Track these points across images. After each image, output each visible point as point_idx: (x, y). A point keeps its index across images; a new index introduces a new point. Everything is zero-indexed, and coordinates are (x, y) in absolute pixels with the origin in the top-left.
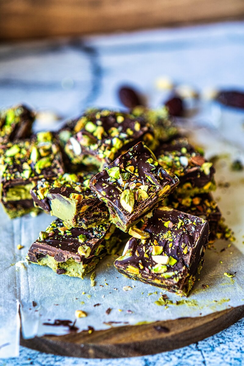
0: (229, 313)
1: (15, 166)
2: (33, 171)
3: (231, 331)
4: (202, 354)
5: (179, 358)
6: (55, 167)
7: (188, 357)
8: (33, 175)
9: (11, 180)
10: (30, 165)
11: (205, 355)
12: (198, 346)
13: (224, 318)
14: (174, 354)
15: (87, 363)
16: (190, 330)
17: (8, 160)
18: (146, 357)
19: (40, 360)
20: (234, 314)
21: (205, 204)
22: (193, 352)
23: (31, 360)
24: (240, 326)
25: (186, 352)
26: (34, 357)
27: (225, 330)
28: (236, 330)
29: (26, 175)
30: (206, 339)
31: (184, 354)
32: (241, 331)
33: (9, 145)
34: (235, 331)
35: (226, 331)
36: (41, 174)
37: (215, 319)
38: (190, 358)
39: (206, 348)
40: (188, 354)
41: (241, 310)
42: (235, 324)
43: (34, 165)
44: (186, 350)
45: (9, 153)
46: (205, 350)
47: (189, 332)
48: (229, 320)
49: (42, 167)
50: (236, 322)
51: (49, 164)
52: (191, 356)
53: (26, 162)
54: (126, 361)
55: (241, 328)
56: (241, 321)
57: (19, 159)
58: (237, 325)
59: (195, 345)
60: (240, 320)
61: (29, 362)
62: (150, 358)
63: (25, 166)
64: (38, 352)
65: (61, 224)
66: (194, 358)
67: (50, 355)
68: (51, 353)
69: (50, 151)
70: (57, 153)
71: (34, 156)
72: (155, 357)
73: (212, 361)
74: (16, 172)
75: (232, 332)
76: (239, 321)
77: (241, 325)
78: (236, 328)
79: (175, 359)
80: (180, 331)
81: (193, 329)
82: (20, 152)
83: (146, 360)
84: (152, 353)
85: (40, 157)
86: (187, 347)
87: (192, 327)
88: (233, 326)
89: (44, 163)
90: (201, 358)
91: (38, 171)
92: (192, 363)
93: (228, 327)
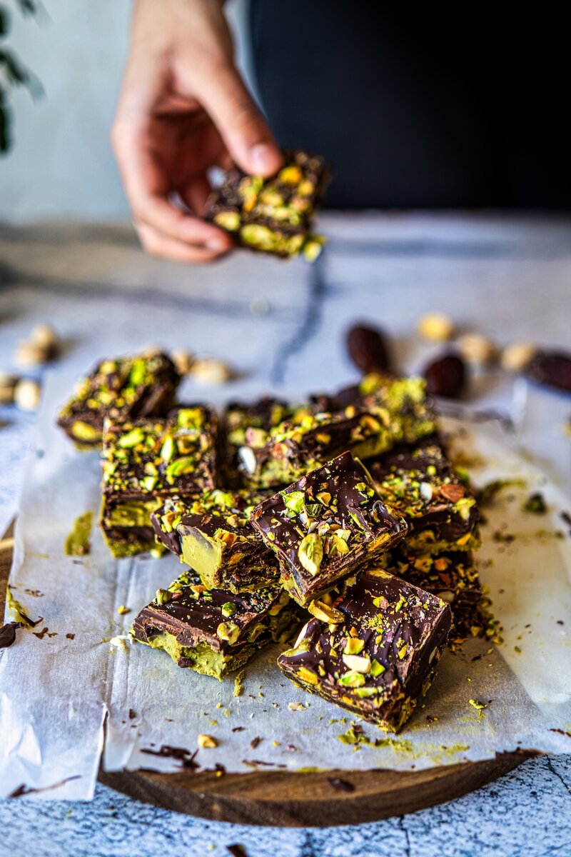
0: (464, 771)
1: (132, 466)
2: (162, 478)
3: (465, 803)
4: (407, 836)
5: (366, 838)
6: (201, 475)
7: (383, 838)
8: (160, 486)
9: (121, 491)
10: (157, 468)
11: (412, 839)
12: (403, 822)
13: (455, 779)
14: (359, 831)
15: (207, 827)
16: (390, 792)
17: (121, 454)
18: (310, 830)
19: (130, 812)
20: (473, 774)
21: (457, 572)
22: (392, 832)
23: (115, 810)
24: (484, 796)
25: (381, 830)
26: (119, 806)
27: (456, 800)
28: (475, 802)
29: (149, 484)
30: (419, 812)
31: (376, 833)
32: (483, 804)
33: (127, 426)
34: (473, 804)
35: (456, 802)
36: (175, 485)
37: (437, 779)
38: (386, 840)
39: (416, 826)
40: (382, 834)
41: (487, 768)
42: (476, 791)
43: (165, 469)
44: (381, 826)
45: (126, 441)
46: (415, 830)
47: (389, 796)
48: (465, 783)
49: (177, 473)
50: (477, 789)
51: (191, 469)
52: (388, 837)
53: (152, 461)
54: (276, 832)
55: (484, 800)
56: (487, 788)
57: (141, 454)
58: (479, 794)
59: (398, 819)
60: (486, 786)
61: (110, 812)
62: (317, 833)
63: (150, 468)
64: (128, 798)
65: (198, 579)
66: (391, 841)
67: (148, 806)
68: (150, 802)
69: (196, 445)
70: (209, 450)
71: (167, 452)
72: (326, 832)
73: (421, 850)
74: (132, 477)
75: (467, 805)
76: (484, 787)
77: (486, 794)
78: (475, 799)
79: (358, 839)
80: (372, 792)
81: (395, 791)
82: (143, 442)
83: (308, 835)
84: (322, 825)
85: (177, 455)
86: (383, 822)
87: (394, 787)
88: (472, 795)
89: (182, 466)
90: (403, 844)
91: (170, 480)
92: (386, 849)
93: (462, 796)
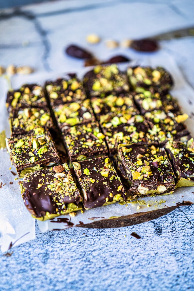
1: (23, 154)
2: (37, 156)
4: (184, 213)
5: (172, 217)
6: (51, 151)
7: (177, 216)
9: (22, 165)
10: (33, 153)
11: (186, 213)
12: (180, 209)
14: (168, 216)
15: (119, 230)
18: (153, 220)
19: (91, 233)
22: (178, 213)
23: (86, 234)
25: (175, 213)
26: (86, 232)
29: (33, 160)
31: (174, 215)
36: (43, 158)
38: (178, 216)
40: (176, 215)
43: (37, 153)
44: (174, 212)
46: (185, 210)
49: (42, 153)
51: (46, 150)
53: (31, 151)
54: (143, 225)
59: (178, 208)
61: (84, 235)
62: (156, 221)
63: (31, 154)
64: (87, 229)
66: (180, 216)
67: (95, 229)
69: (45, 140)
70: (50, 141)
71: (35, 146)
72: (158, 219)
73: (191, 216)
74: (25, 159)
79: (170, 219)
83: (153, 222)
84: (156, 218)
85: (39, 146)
86: (174, 211)
89: (43, 150)
90: (184, 216)
91: (40, 156)
92: (180, 219)
